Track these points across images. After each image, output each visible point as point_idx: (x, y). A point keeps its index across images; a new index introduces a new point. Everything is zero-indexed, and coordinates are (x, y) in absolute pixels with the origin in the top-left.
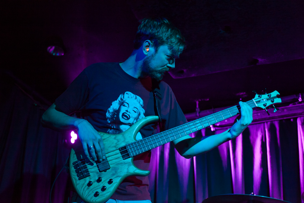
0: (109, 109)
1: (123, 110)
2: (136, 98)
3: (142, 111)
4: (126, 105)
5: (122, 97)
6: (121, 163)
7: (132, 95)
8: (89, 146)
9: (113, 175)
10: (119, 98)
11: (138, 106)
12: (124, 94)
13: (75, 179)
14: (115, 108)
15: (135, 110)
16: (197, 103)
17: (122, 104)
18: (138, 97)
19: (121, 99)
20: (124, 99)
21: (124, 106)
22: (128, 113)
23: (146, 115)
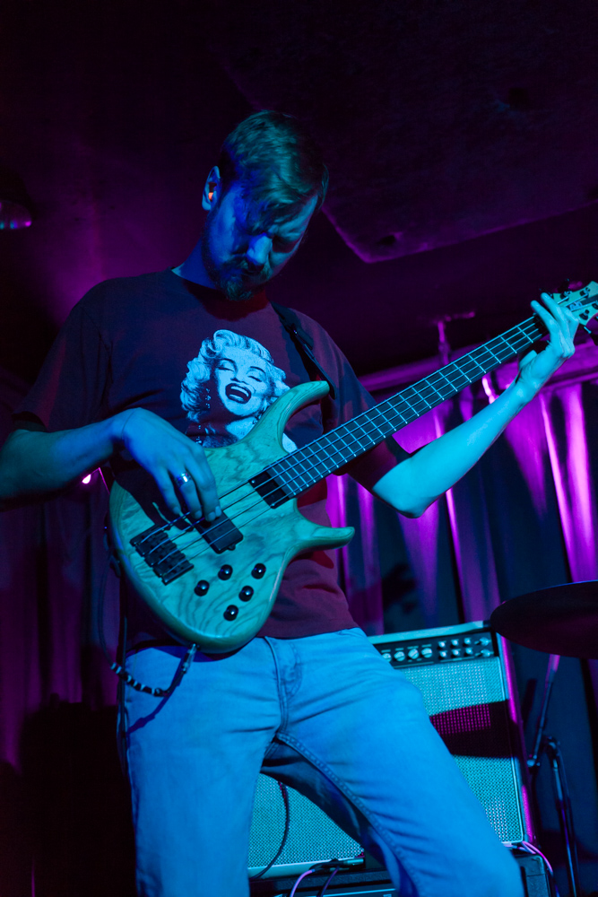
0: (185, 382)
1: (224, 378)
2: (248, 346)
3: (278, 375)
4: (228, 365)
5: (210, 347)
6: (269, 520)
7: (236, 337)
8: (176, 475)
9: (259, 553)
10: (203, 351)
11: (262, 364)
12: (212, 338)
13: (155, 587)
14: (199, 377)
15: (257, 374)
16: (441, 327)
17: (215, 363)
18: (252, 341)
19: (209, 351)
20: (217, 352)
21: (222, 368)
22: (242, 385)
23: (291, 382)
